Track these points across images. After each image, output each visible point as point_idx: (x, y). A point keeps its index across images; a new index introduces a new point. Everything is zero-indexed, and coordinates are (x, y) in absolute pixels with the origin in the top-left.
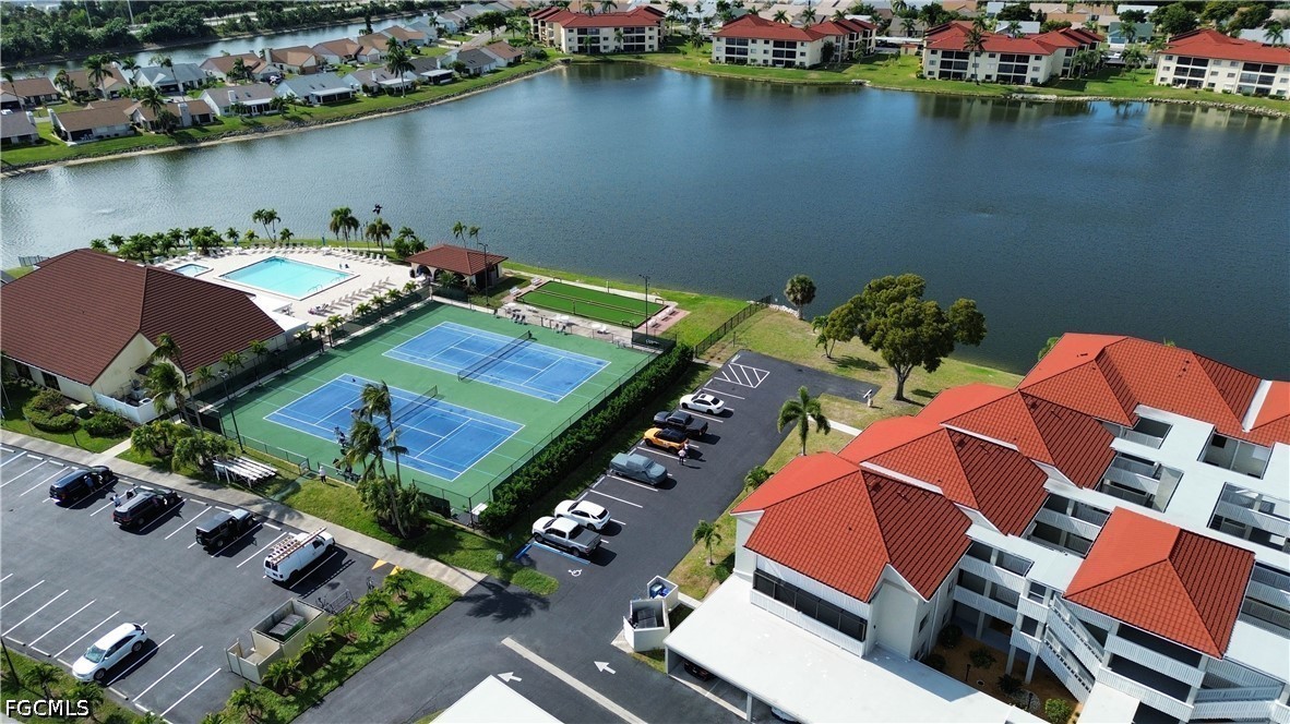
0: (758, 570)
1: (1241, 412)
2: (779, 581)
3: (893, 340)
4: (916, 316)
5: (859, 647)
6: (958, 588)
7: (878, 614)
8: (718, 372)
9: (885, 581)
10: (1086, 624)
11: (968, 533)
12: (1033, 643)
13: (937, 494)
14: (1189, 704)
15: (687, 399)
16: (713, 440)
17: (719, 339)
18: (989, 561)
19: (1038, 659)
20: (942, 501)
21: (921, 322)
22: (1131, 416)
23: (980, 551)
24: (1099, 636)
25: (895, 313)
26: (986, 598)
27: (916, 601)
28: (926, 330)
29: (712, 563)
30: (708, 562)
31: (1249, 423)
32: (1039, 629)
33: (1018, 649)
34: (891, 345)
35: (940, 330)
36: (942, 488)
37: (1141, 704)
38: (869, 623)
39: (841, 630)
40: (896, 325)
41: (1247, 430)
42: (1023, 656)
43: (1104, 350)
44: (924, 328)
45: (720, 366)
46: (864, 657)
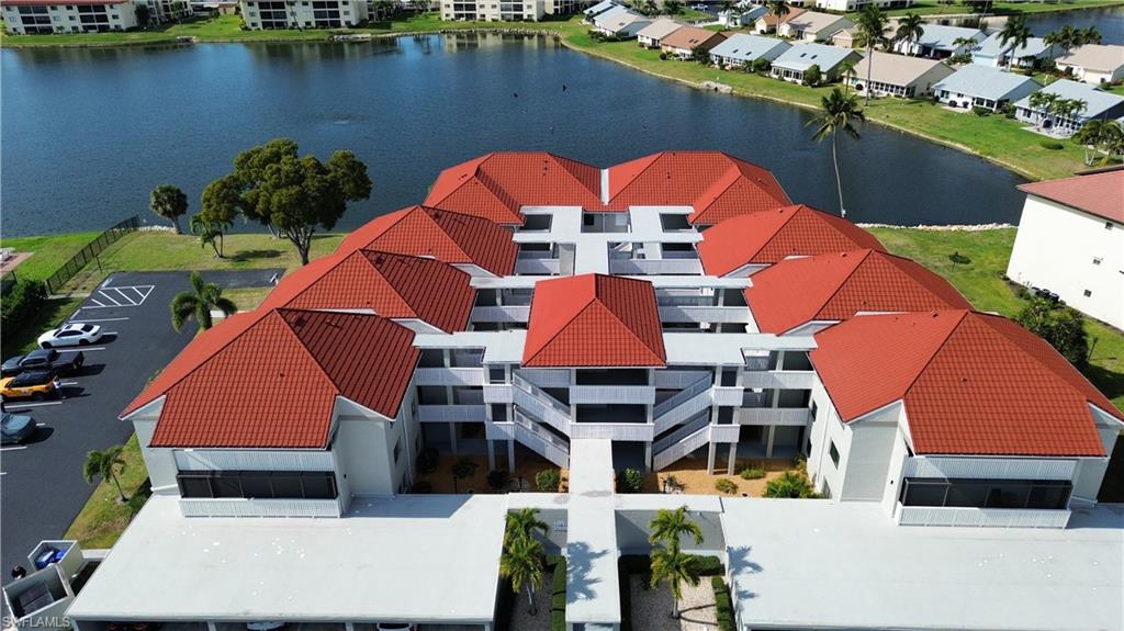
0: (181, 472)
1: (597, 192)
2: (214, 472)
3: (280, 201)
4: (297, 172)
5: (333, 506)
6: (421, 408)
7: (344, 460)
8: (87, 301)
9: (341, 418)
10: (546, 390)
11: (414, 344)
12: (507, 429)
13: (369, 315)
14: (650, 423)
15: (48, 336)
16: (97, 369)
17: (79, 270)
18: (442, 365)
19: (515, 441)
20: (378, 320)
21: (303, 178)
22: (519, 215)
23: (432, 358)
24: (560, 396)
25: (272, 174)
26: (451, 406)
27: (382, 425)
28: (312, 184)
29: (125, 500)
30: (119, 500)
31: (606, 198)
32: (509, 410)
33: (495, 442)
34: (278, 207)
35: (326, 181)
36: (374, 309)
37: (613, 442)
38: (337, 473)
39: (308, 496)
40: (277, 186)
41: (606, 203)
42: (501, 445)
43: (478, 169)
44: (308, 182)
45: (88, 295)
46: (343, 515)
